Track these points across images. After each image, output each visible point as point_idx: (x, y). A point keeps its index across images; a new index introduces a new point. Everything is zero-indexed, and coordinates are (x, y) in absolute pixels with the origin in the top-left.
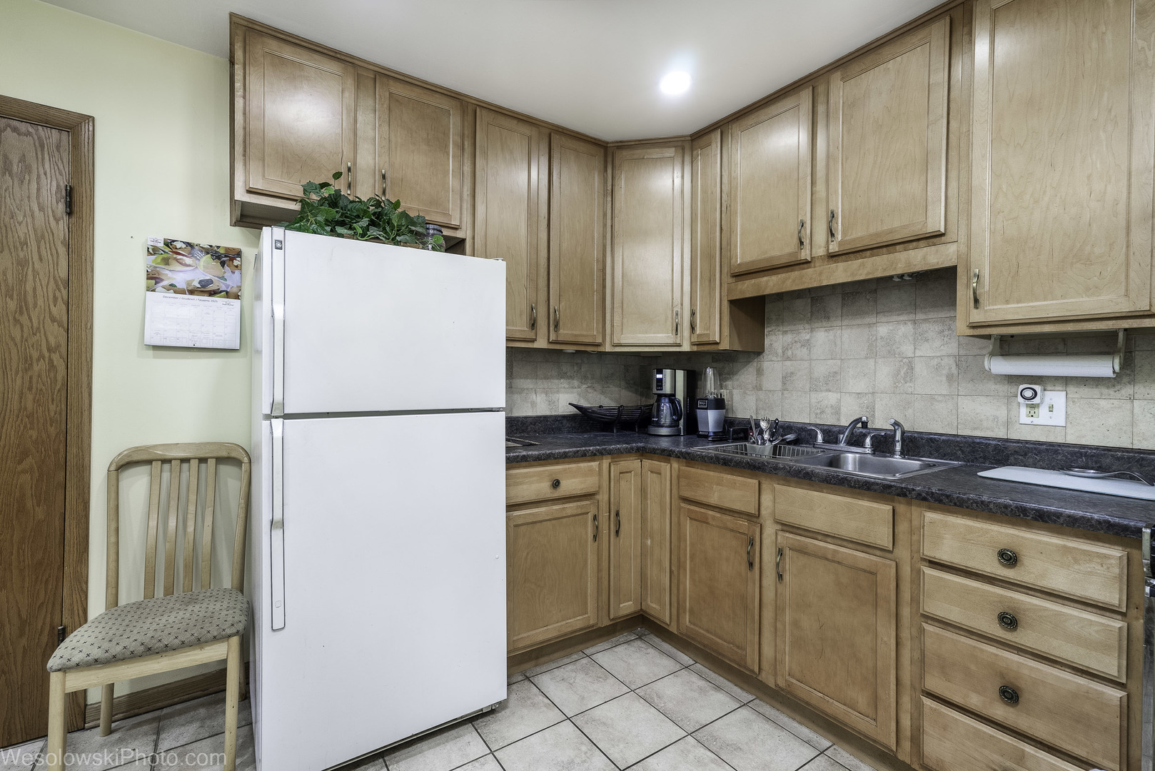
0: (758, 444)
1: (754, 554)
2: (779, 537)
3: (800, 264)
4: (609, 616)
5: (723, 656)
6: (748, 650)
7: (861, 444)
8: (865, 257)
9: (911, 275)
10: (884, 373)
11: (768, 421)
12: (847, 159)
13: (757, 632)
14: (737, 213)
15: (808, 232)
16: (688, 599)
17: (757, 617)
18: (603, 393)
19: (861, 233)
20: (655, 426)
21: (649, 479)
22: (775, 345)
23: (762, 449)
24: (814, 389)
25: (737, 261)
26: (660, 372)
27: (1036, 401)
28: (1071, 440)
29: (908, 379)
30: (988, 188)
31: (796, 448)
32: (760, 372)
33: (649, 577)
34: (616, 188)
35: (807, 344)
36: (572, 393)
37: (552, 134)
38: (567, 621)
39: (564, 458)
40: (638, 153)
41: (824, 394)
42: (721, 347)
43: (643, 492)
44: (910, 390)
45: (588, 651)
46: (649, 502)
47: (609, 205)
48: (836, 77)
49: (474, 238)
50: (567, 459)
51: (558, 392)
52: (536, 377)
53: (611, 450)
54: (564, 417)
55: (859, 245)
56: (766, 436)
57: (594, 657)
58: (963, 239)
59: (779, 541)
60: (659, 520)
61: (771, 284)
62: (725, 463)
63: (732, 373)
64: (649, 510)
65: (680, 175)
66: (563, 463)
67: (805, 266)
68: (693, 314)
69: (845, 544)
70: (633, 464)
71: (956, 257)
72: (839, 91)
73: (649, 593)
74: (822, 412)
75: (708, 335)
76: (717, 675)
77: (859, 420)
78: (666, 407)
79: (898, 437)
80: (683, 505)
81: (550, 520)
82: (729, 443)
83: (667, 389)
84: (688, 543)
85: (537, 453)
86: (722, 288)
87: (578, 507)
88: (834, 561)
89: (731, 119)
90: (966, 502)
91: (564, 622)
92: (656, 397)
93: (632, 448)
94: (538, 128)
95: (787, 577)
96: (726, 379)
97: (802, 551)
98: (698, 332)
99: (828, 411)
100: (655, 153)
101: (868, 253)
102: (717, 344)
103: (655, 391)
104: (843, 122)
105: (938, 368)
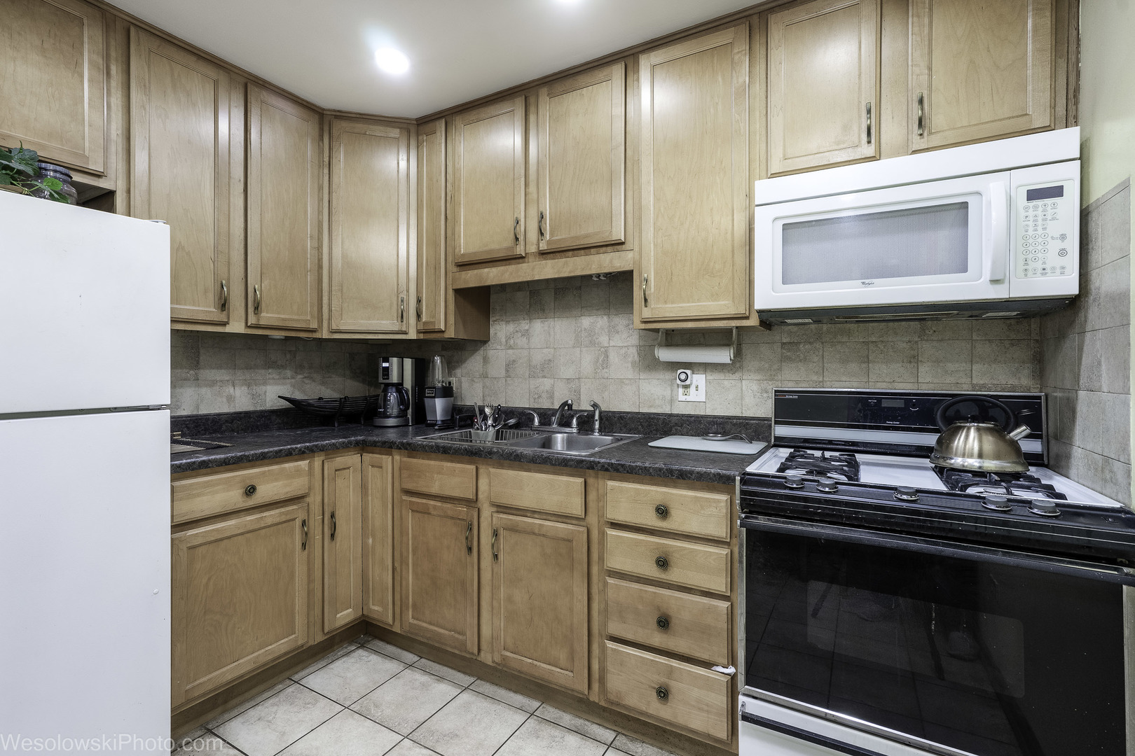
0: (482, 430)
1: (472, 539)
2: (494, 519)
3: (516, 258)
4: (323, 631)
5: (446, 645)
6: (468, 633)
7: (568, 425)
8: (568, 257)
9: (606, 275)
10: (587, 360)
11: (491, 407)
12: (553, 167)
13: (476, 614)
14: (460, 204)
15: (523, 229)
16: (411, 594)
17: (476, 600)
18: (323, 383)
19: (564, 236)
20: (382, 417)
21: (370, 474)
22: (499, 334)
23: (486, 435)
24: (533, 376)
25: (461, 251)
26: (386, 360)
27: (688, 382)
28: (709, 412)
29: (605, 366)
30: (652, 209)
31: (516, 431)
32: (486, 360)
33: (371, 579)
34: (334, 161)
35: (526, 334)
36: (283, 384)
37: (249, 84)
38: (267, 649)
39: (262, 459)
40: (359, 127)
41: (541, 380)
42: (447, 335)
43: (364, 488)
44: (606, 375)
45: (296, 677)
46: (370, 498)
47: (326, 178)
48: (544, 92)
49: (129, 191)
50: (266, 461)
51: (265, 384)
52: (235, 367)
53: (324, 446)
54: (273, 412)
55: (564, 245)
56: (490, 422)
57: (303, 682)
58: (636, 249)
59: (494, 523)
60: (380, 515)
61: (491, 275)
62: (445, 452)
63: (461, 362)
64: (370, 505)
65: (405, 158)
66: (262, 465)
67: (521, 260)
68: (419, 301)
69: (549, 518)
70: (351, 459)
71: (632, 263)
72: (546, 106)
73: (371, 595)
74: (540, 397)
75: (433, 323)
76: (440, 666)
77: (565, 404)
78: (393, 397)
79: (597, 417)
80: (405, 498)
81: (242, 534)
82: (455, 430)
83: (394, 378)
84: (410, 536)
85: (222, 456)
86: (448, 277)
87: (281, 514)
88: (540, 535)
89: (455, 111)
90: (635, 469)
91: (263, 651)
92: (383, 386)
93: (350, 443)
94: (229, 73)
95: (501, 557)
96: (455, 368)
97: (513, 529)
98: (424, 320)
99: (544, 395)
100: (378, 130)
101: (570, 253)
102: (443, 332)
103: (381, 380)
104: (549, 134)
105: (625, 356)
